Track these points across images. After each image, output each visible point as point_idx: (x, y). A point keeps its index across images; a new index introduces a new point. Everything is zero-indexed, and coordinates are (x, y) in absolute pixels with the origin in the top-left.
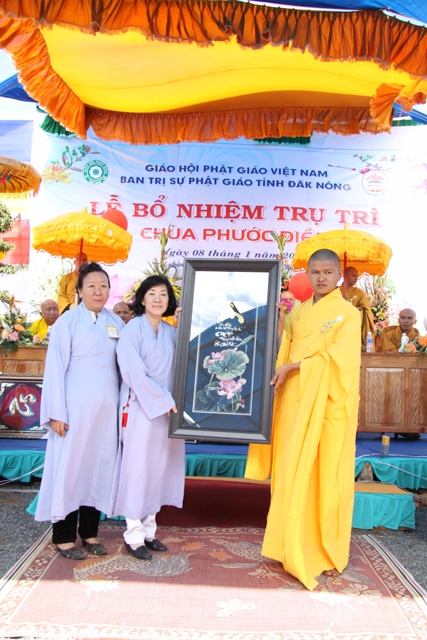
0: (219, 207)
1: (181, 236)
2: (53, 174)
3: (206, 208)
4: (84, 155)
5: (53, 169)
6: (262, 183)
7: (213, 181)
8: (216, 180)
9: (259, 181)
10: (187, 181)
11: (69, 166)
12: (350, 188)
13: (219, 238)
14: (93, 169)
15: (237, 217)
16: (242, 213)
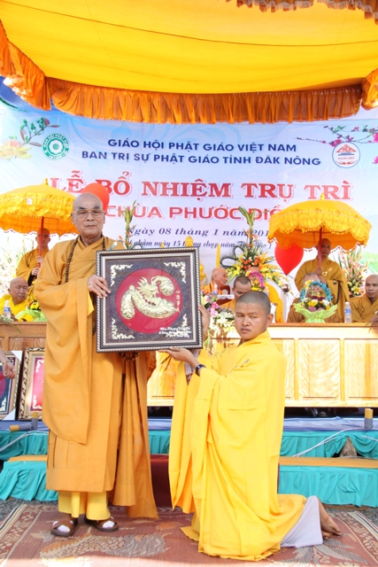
0: (185, 185)
1: (147, 215)
2: (11, 150)
3: (172, 186)
4: (43, 129)
5: (12, 144)
6: (228, 160)
7: (179, 159)
8: (181, 157)
9: (226, 158)
10: (151, 157)
11: (28, 140)
12: (319, 163)
13: (186, 217)
14: (52, 143)
15: (204, 195)
16: (209, 191)
